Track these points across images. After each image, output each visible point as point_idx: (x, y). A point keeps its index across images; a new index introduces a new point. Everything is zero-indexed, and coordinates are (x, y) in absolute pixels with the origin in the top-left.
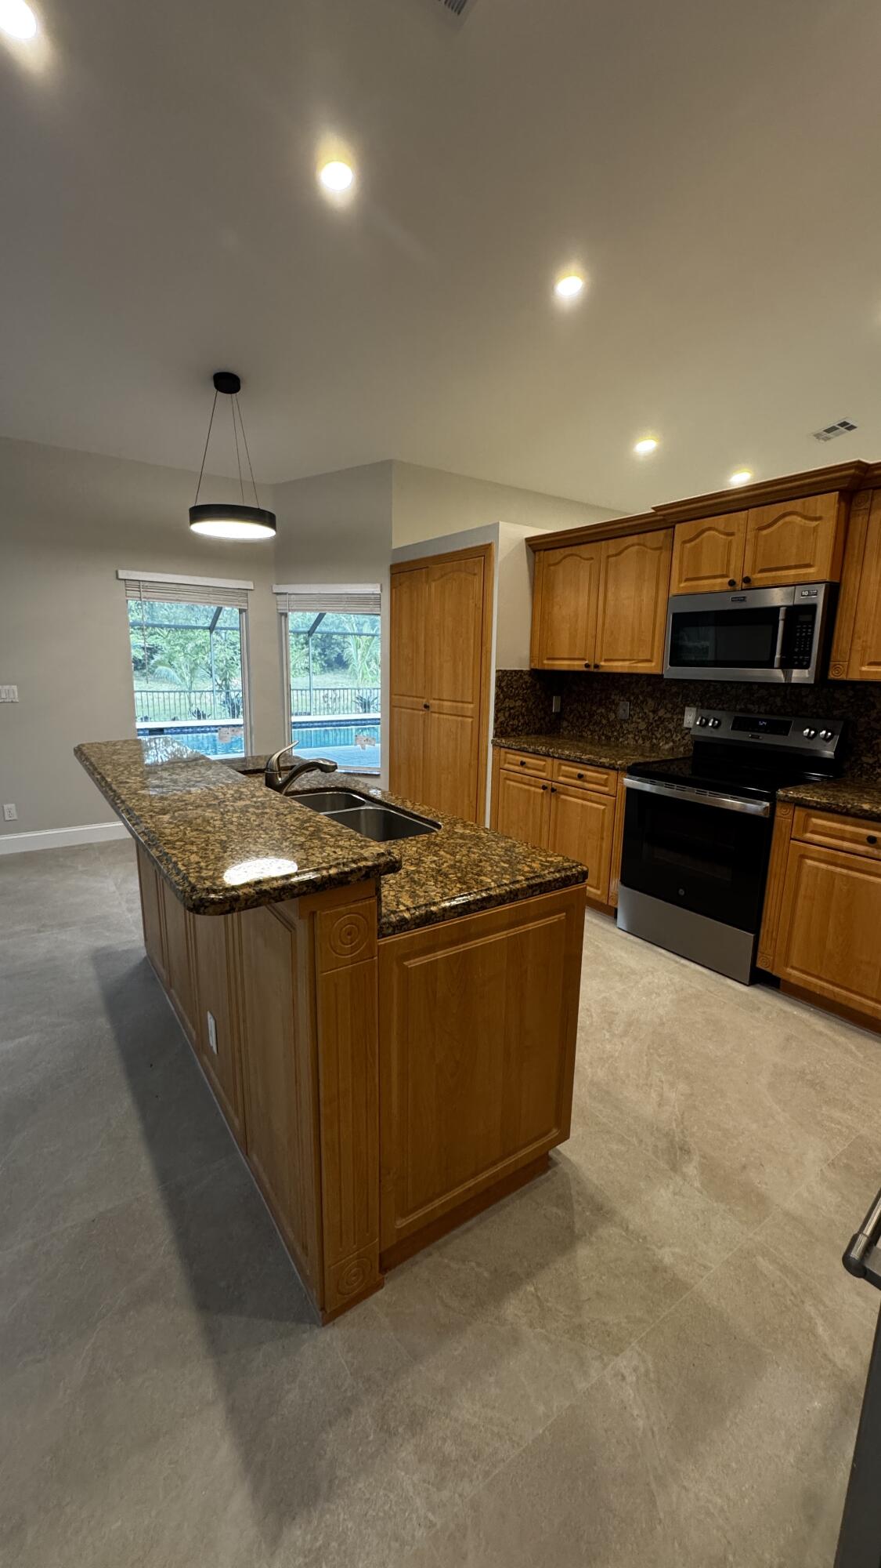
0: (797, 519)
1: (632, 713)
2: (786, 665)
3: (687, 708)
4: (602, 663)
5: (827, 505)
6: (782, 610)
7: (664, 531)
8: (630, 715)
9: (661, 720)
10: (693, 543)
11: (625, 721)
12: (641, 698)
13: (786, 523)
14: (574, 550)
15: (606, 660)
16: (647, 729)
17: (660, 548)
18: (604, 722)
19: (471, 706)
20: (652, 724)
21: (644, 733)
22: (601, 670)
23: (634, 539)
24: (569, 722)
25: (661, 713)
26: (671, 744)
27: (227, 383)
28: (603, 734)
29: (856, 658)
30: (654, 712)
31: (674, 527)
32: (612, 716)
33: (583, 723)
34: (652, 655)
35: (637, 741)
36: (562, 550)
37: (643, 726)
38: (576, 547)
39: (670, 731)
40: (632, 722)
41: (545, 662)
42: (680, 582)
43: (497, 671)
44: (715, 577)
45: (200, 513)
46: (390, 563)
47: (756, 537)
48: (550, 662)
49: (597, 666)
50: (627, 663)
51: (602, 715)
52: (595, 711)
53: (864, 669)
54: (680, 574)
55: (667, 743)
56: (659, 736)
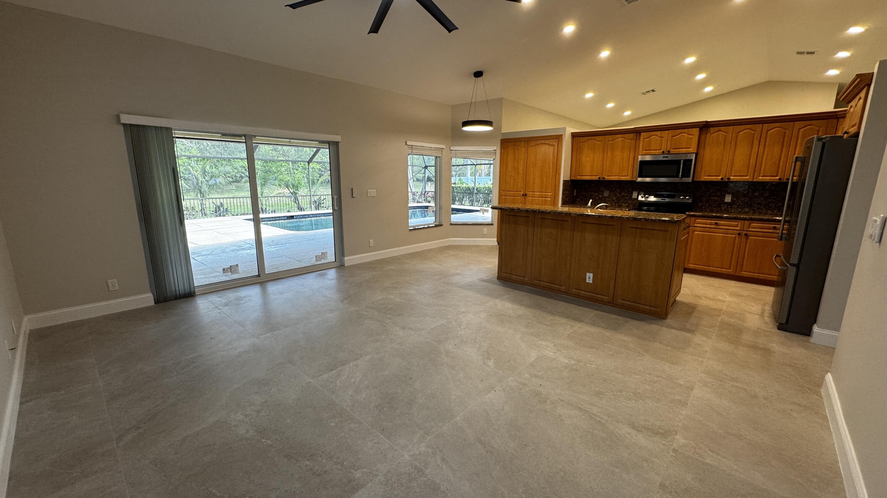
0: (686, 135)
1: (610, 194)
2: (683, 176)
3: (634, 192)
4: (606, 177)
5: (696, 131)
6: (682, 161)
7: (633, 134)
8: (609, 195)
9: (623, 196)
10: (649, 139)
11: (607, 197)
12: (614, 189)
13: (682, 135)
14: (593, 138)
15: (608, 176)
16: (617, 200)
17: (631, 139)
18: (597, 198)
19: (550, 194)
20: (619, 198)
21: (616, 201)
22: (605, 179)
23: (620, 136)
24: (580, 199)
25: (623, 194)
26: (627, 204)
27: (478, 74)
28: (597, 202)
29: (702, 174)
30: (620, 193)
31: (640, 133)
32: (601, 196)
33: (587, 199)
34: (628, 174)
35: (612, 204)
36: (587, 137)
37: (615, 198)
38: (594, 137)
39: (627, 200)
40: (610, 197)
41: (578, 177)
42: (643, 151)
43: (563, 180)
44: (656, 150)
45: (466, 123)
46: (500, 139)
47: (672, 139)
48: (580, 177)
49: (604, 178)
50: (617, 177)
51: (596, 196)
52: (593, 195)
53: (705, 177)
54: (643, 149)
55: (625, 204)
56: (622, 202)
